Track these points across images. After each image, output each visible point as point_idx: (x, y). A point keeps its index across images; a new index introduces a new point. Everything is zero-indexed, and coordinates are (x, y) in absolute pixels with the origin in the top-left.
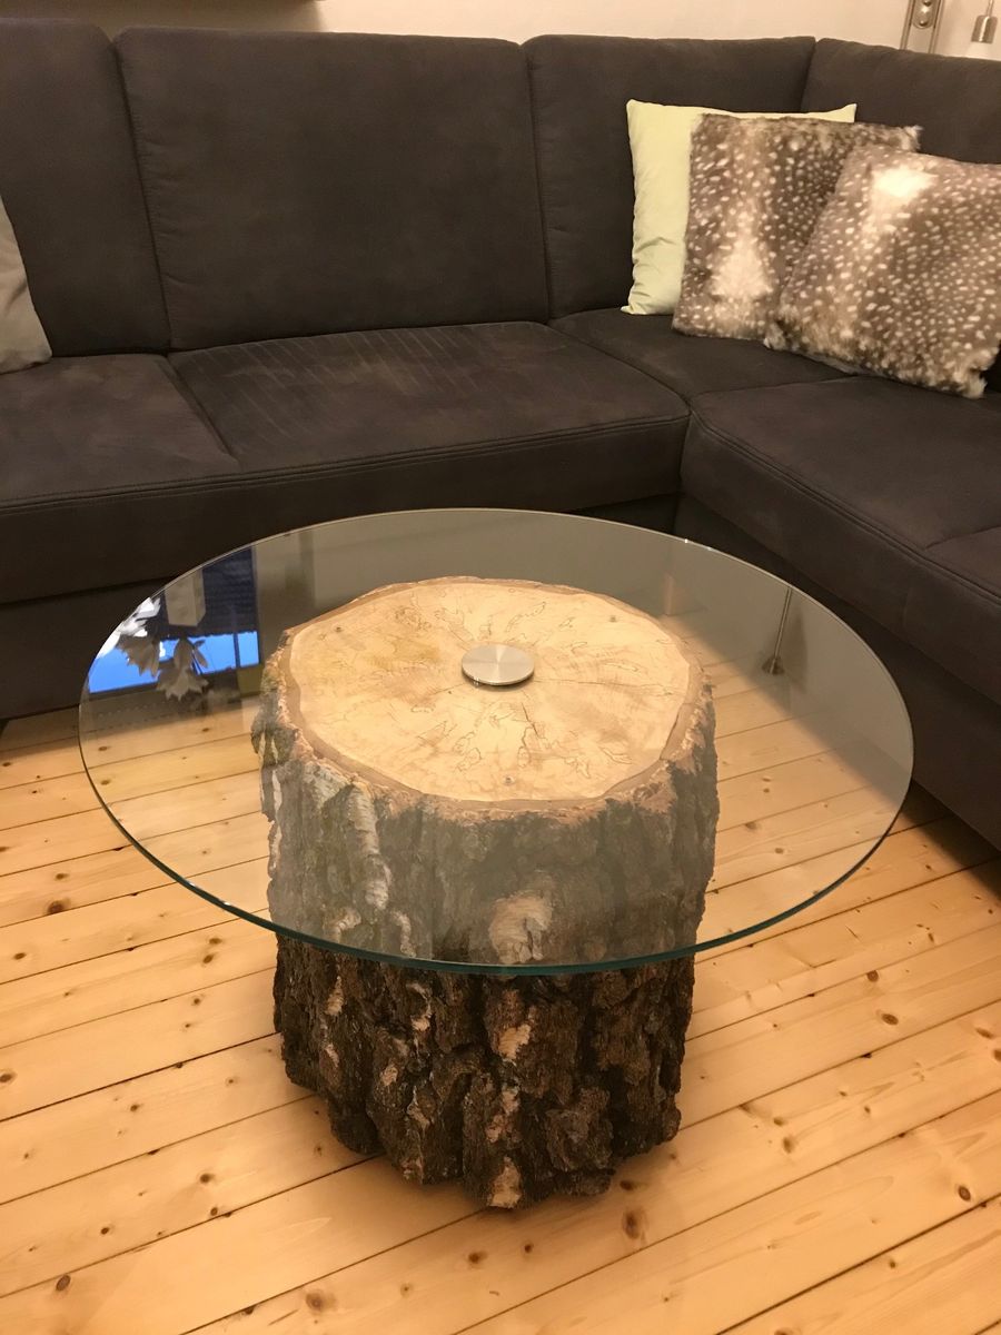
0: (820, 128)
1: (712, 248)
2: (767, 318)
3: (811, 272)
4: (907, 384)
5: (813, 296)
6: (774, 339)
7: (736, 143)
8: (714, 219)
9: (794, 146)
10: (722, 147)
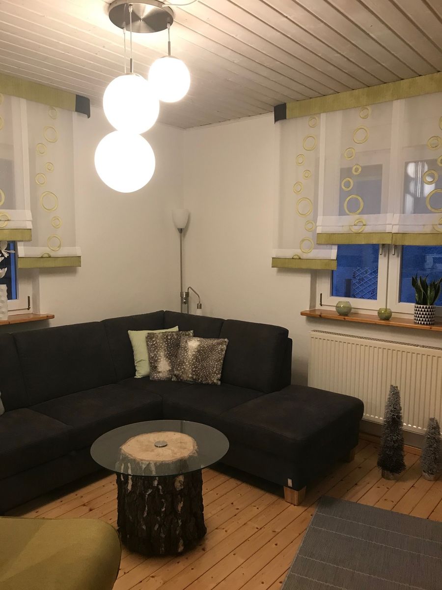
0: (173, 333)
1: (156, 361)
2: (171, 374)
3: (180, 364)
4: (205, 384)
5: (181, 369)
6: (174, 379)
7: (157, 338)
8: (155, 355)
9: (169, 338)
10: (154, 339)
